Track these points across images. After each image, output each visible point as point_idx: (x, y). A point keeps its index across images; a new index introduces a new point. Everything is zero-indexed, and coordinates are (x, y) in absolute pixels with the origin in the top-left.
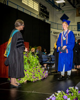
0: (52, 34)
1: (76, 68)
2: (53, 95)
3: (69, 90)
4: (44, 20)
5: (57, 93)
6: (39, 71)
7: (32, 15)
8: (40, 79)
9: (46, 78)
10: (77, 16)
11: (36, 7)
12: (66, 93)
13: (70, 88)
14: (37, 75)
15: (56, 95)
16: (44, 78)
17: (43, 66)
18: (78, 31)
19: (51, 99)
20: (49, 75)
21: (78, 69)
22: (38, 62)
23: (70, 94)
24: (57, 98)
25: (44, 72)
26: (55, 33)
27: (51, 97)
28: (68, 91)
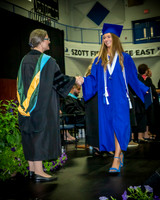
4: (48, 23)
21: (142, 142)
26: (75, 52)
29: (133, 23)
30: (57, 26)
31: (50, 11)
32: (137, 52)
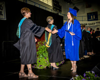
3: (86, 74)
9: (63, 64)
29: (88, 14)
30: (61, 15)
31: (58, 9)
32: (89, 24)
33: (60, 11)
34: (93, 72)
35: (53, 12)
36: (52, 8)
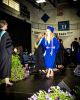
0: (33, 33)
1: (57, 68)
2: (35, 94)
3: (51, 89)
4: (25, 20)
5: (39, 92)
6: (20, 71)
7: (13, 15)
8: (21, 79)
9: (28, 78)
10: (58, 15)
11: (16, 7)
12: (47, 92)
13: (51, 87)
14: (18, 75)
15: (38, 95)
16: (26, 78)
17: (25, 66)
18: (59, 30)
19: (33, 99)
20: (30, 74)
22: (19, 62)
23: (52, 94)
24: (39, 97)
25: (25, 72)
26: (35, 33)
27: (32, 97)
28: (49, 91)
32: (59, 34)
33: (29, 17)
34: (58, 87)
35: (20, 18)
36: (18, 13)
